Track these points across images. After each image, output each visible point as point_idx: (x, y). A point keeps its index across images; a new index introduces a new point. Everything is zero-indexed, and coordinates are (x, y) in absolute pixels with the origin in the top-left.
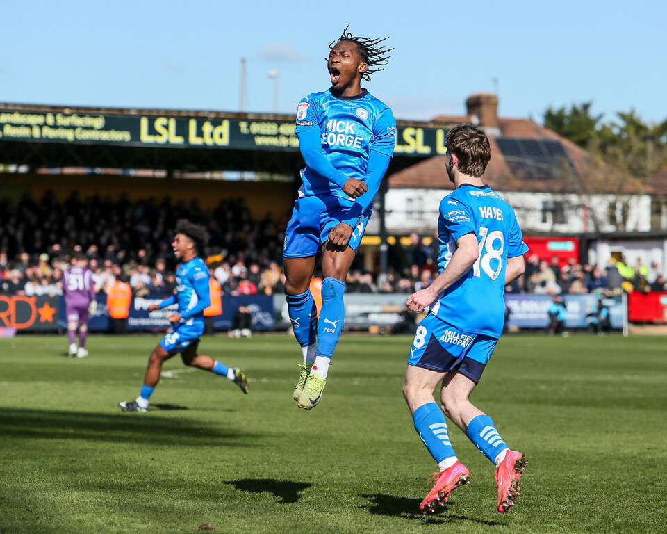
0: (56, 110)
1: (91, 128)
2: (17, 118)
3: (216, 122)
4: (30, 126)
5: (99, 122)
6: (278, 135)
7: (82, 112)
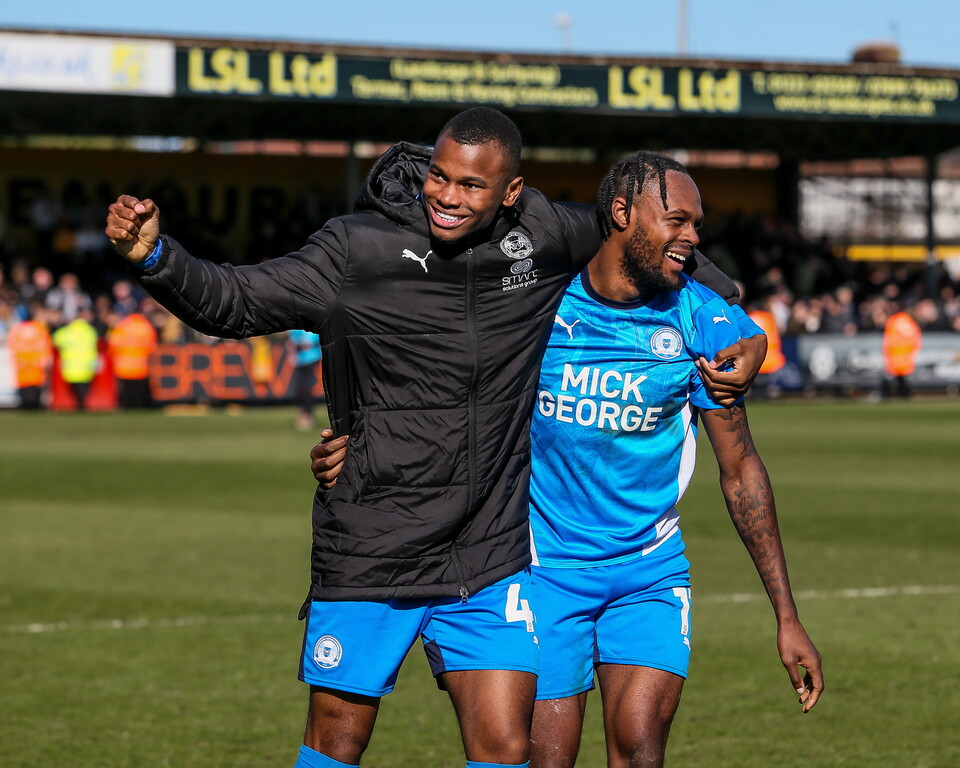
0: (488, 58)
1: (536, 85)
2: (432, 70)
3: (720, 74)
4: (449, 83)
5: (549, 76)
6: (809, 94)
7: (525, 60)
